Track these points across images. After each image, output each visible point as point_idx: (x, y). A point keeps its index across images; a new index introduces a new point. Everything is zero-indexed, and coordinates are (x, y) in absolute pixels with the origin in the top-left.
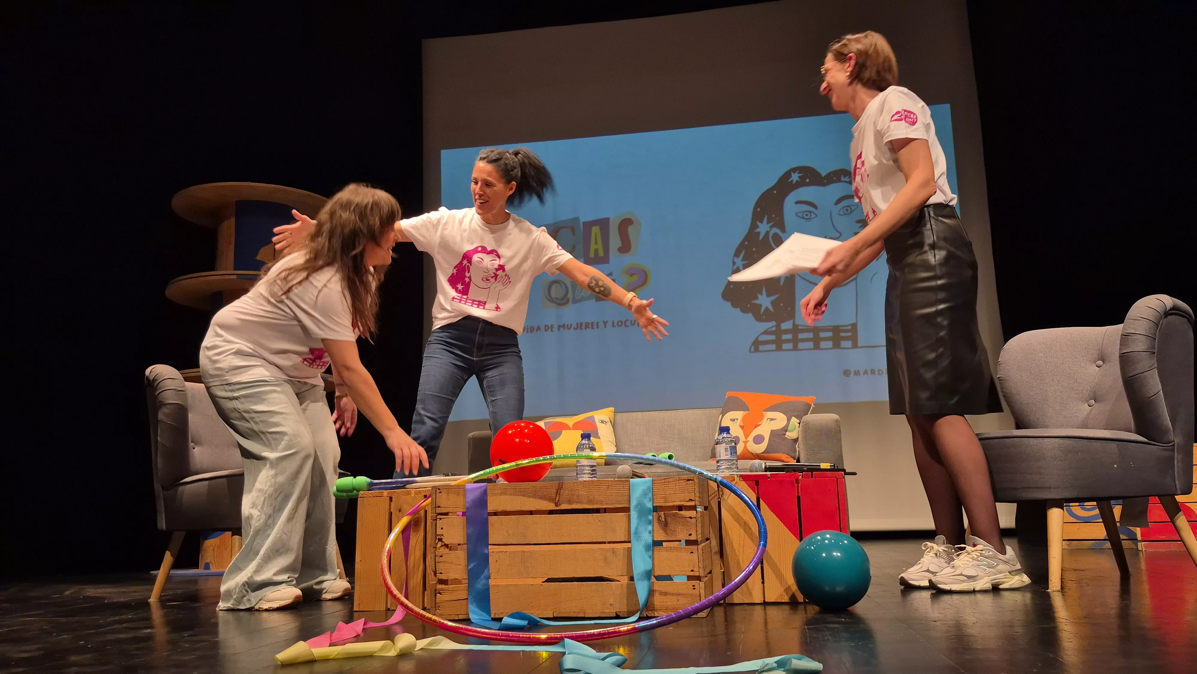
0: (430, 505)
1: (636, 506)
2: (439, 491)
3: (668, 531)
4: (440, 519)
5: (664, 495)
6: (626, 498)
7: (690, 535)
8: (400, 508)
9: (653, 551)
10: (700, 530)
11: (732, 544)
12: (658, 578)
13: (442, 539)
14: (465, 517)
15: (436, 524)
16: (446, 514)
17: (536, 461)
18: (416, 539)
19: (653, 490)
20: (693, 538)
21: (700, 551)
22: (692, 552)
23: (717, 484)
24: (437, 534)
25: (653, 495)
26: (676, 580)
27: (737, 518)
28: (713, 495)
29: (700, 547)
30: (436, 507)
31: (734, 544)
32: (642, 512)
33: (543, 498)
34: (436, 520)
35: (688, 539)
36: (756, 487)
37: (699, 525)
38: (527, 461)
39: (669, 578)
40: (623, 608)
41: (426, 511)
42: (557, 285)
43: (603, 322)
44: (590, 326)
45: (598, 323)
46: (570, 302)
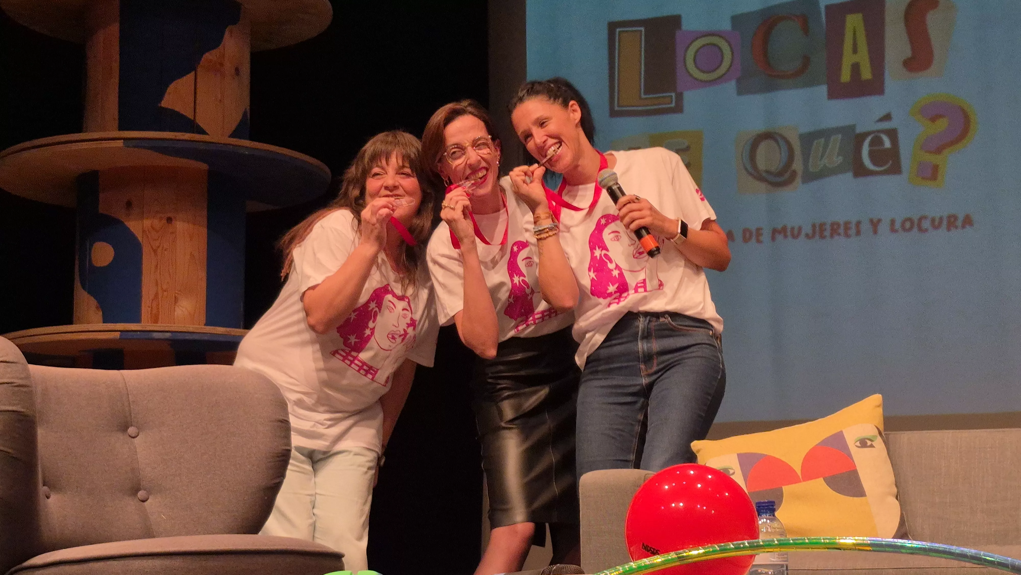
42: (771, 142)
43: (871, 221)
44: (841, 230)
45: (858, 223)
46: (799, 179)
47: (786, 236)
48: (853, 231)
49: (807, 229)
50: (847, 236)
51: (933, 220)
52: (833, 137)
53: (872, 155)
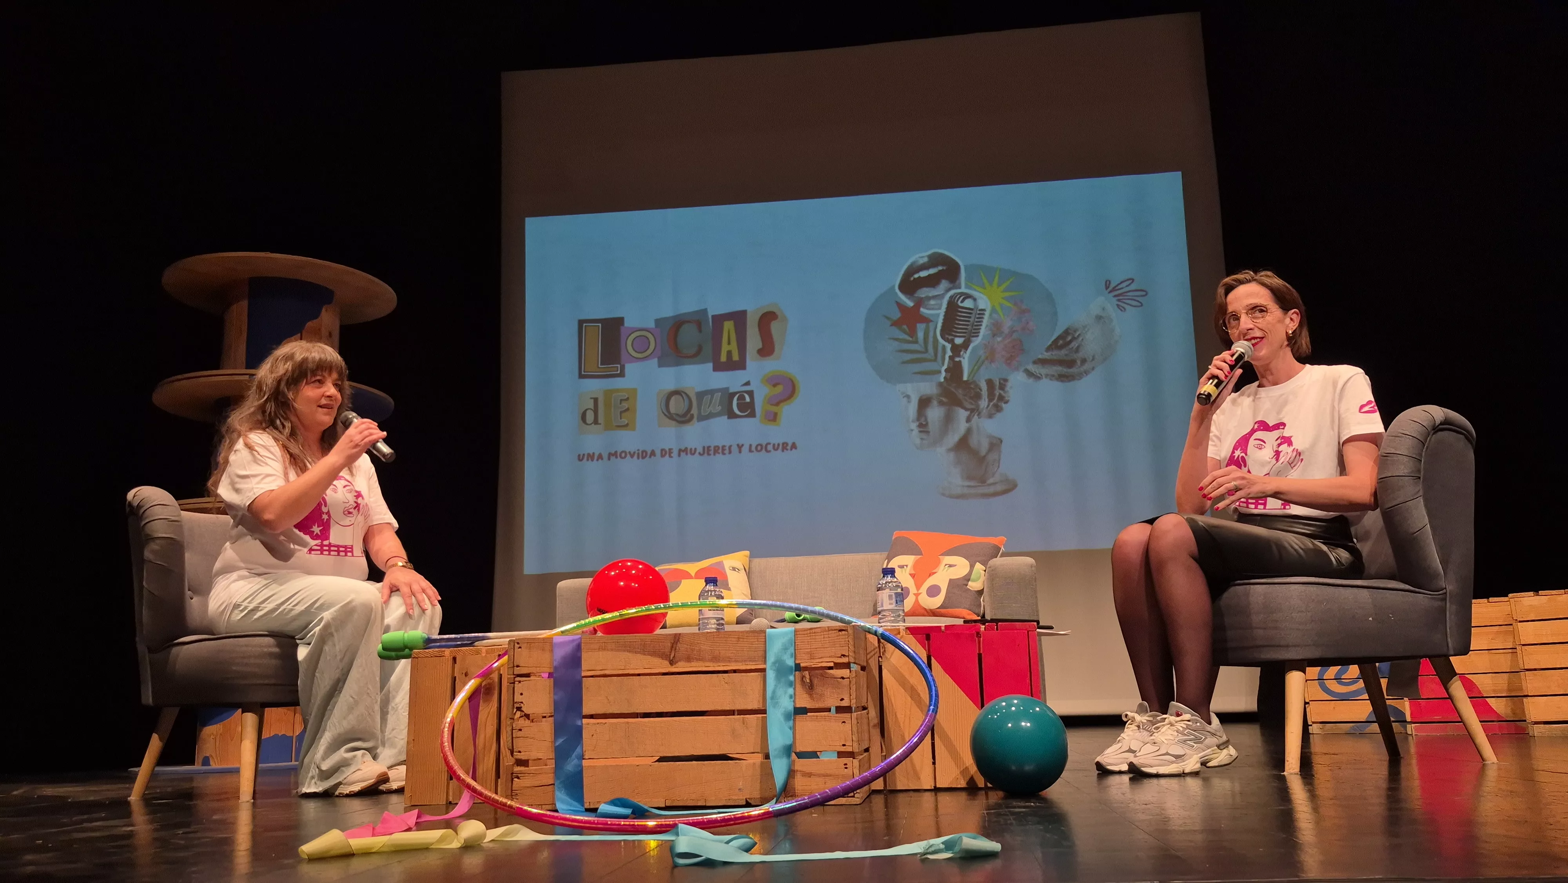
0: (506, 666)
1: (774, 663)
2: (518, 646)
3: (814, 696)
4: (520, 682)
5: (809, 650)
6: (762, 653)
7: (842, 699)
8: (467, 672)
9: (794, 720)
10: (855, 694)
11: (896, 715)
12: (801, 755)
13: (521, 707)
14: (552, 679)
15: (514, 688)
16: (528, 675)
17: (647, 610)
18: (488, 712)
19: (795, 643)
20: (845, 703)
21: (854, 721)
22: (844, 722)
23: (879, 640)
24: (515, 701)
25: (795, 650)
26: (824, 757)
27: (903, 682)
28: (873, 653)
29: (854, 715)
30: (514, 667)
31: (899, 716)
32: (781, 671)
33: (654, 654)
34: (514, 683)
35: (839, 705)
36: (927, 642)
37: (854, 688)
38: (634, 610)
39: (814, 755)
40: (755, 794)
41: (501, 675)
42: (678, 397)
43: (738, 445)
44: (720, 451)
45: (730, 447)
46: (695, 419)
47: (687, 454)
48: (727, 451)
49: (700, 450)
50: (724, 454)
51: (774, 445)
52: (715, 395)
53: (738, 405)
